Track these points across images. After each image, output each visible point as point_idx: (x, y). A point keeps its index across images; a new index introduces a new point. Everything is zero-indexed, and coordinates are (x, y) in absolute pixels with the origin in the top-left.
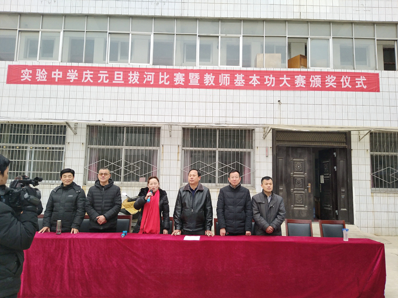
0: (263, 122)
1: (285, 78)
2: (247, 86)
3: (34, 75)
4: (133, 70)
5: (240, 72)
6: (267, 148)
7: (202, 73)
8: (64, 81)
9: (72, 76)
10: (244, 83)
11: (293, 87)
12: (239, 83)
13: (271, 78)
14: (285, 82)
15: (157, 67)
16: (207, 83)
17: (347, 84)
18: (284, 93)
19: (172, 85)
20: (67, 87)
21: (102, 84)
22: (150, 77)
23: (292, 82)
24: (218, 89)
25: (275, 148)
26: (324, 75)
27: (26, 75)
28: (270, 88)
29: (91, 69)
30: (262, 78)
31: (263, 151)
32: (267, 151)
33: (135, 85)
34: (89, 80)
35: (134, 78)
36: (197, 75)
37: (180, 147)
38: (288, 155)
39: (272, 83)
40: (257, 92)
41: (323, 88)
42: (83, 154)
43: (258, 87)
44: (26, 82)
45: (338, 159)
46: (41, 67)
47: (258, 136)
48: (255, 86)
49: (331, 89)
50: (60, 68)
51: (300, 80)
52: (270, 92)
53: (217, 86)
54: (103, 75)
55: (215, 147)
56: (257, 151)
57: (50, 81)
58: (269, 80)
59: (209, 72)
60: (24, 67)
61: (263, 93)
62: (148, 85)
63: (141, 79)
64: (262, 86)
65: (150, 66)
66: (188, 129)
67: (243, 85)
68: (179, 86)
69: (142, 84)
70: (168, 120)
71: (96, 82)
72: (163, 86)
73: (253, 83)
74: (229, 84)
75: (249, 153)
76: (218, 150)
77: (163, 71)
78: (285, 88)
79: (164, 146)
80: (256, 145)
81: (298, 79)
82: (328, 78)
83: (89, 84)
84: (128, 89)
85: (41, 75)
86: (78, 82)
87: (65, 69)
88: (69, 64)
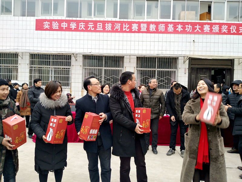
0: (184, 53)
1: (198, 27)
2: (175, 32)
3: (51, 25)
4: (108, 22)
5: (171, 23)
6: (185, 68)
7: (148, 23)
8: (68, 29)
9: (73, 26)
10: (173, 30)
11: (202, 32)
12: (170, 30)
13: (190, 27)
14: (198, 29)
15: (122, 20)
16: (151, 30)
17: (234, 31)
18: (197, 36)
19: (131, 31)
20: (71, 33)
21: (90, 31)
22: (118, 26)
23: (202, 29)
24: (158, 33)
25: (190, 69)
26: (221, 25)
27: (46, 25)
28: (189, 33)
29: (84, 21)
30: (184, 27)
31: (183, 70)
32: (185, 70)
33: (109, 31)
34: (83, 29)
35: (109, 27)
36: (145, 25)
37: (135, 68)
38: (197, 73)
39: (190, 30)
40: (181, 35)
41: (220, 33)
42: (81, 72)
43: (181, 32)
44: (47, 30)
45: (226, 75)
46: (55, 20)
47: (180, 62)
48: (179, 31)
49: (224, 33)
50: (66, 21)
51: (207, 28)
52: (188, 36)
53: (157, 31)
54: (91, 25)
55: (155, 68)
56: (180, 71)
57: (61, 29)
58: (188, 28)
59: (153, 23)
60: (45, 20)
61: (184, 36)
62: (117, 31)
63: (113, 27)
64: (184, 32)
65: (117, 19)
66: (140, 57)
67: (173, 31)
68: (135, 32)
69: (113, 30)
70: (128, 52)
71: (86, 29)
72: (125, 32)
73: (178, 30)
74: (164, 30)
75: (175, 72)
76: (157, 70)
77: (125, 22)
78: (198, 33)
79: (126, 67)
80: (179, 67)
81: (206, 27)
82: (223, 27)
83: (82, 31)
84: (105, 34)
85: (55, 25)
86: (76, 30)
87: (68, 22)
88: (71, 19)
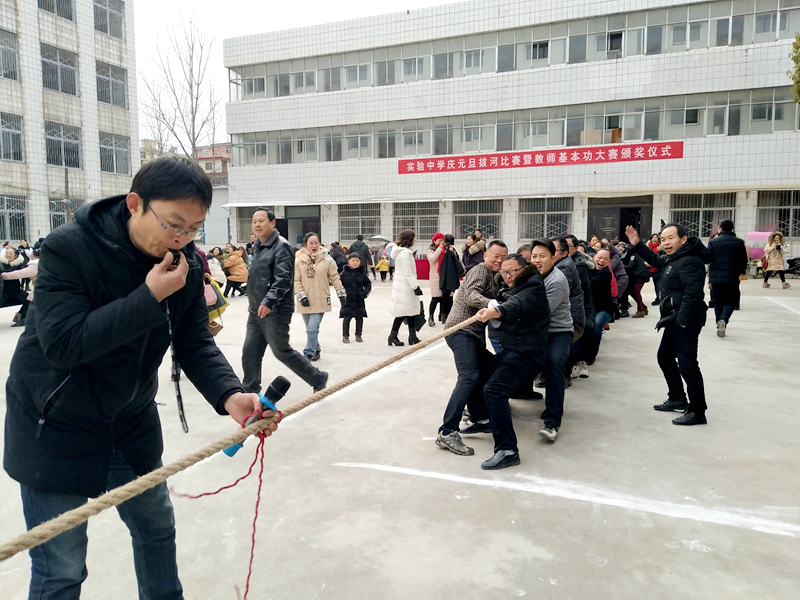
0: (581, 190)
1: (600, 153)
2: (569, 162)
3: (415, 166)
4: (482, 156)
5: (563, 151)
6: (584, 210)
7: (534, 154)
8: (436, 169)
9: (441, 165)
14: (600, 156)
15: (500, 152)
16: (537, 162)
17: (654, 153)
18: (599, 165)
19: (511, 166)
20: (438, 173)
21: (461, 169)
22: (494, 161)
25: (590, 210)
27: (410, 167)
28: (588, 162)
29: (453, 158)
32: (583, 212)
33: (484, 168)
34: (452, 167)
35: (483, 162)
36: (530, 156)
37: (517, 213)
38: (600, 215)
40: (577, 166)
42: (450, 221)
43: (578, 162)
44: (411, 172)
45: (642, 216)
46: (420, 160)
47: (576, 202)
50: (433, 160)
51: (613, 154)
52: (588, 166)
53: (545, 163)
54: (461, 163)
55: (543, 211)
56: (576, 213)
57: (427, 170)
59: (539, 153)
60: (409, 161)
61: (582, 166)
62: (493, 167)
63: (488, 163)
64: (581, 161)
65: (494, 152)
66: (523, 199)
68: (516, 166)
69: (489, 166)
70: (508, 193)
71: (457, 168)
72: (504, 167)
73: (573, 159)
75: (570, 215)
76: (546, 213)
77: (504, 155)
78: (600, 161)
79: (506, 212)
80: (575, 209)
82: (637, 149)
83: (452, 170)
84: (479, 171)
85: (420, 166)
86: (445, 169)
87: (435, 161)
88: (438, 156)
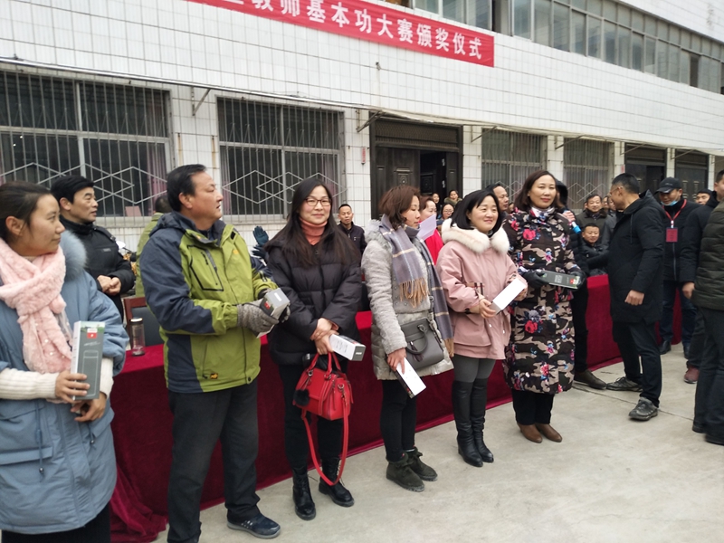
0: (358, 100)
1: (385, 21)
2: (330, 25)
6: (363, 148)
10: (324, 17)
12: (318, 16)
13: (366, 17)
14: (385, 28)
16: (257, 2)
17: (461, 48)
18: (383, 49)
23: (394, 30)
24: (279, 20)
25: (374, 149)
26: (433, 26)
28: (365, 37)
30: (351, 13)
31: (358, 154)
32: (364, 154)
38: (390, 163)
39: (367, 27)
40: (343, 41)
41: (433, 49)
45: (448, 169)
48: (341, 26)
49: (442, 53)
51: (405, 30)
52: (364, 45)
53: (277, 13)
55: (280, 143)
56: (349, 154)
58: (362, 19)
64: (352, 30)
66: (229, 101)
67: (322, 21)
74: (298, 13)
76: (283, 149)
78: (386, 41)
80: (347, 143)
81: (402, 26)
82: (440, 33)
